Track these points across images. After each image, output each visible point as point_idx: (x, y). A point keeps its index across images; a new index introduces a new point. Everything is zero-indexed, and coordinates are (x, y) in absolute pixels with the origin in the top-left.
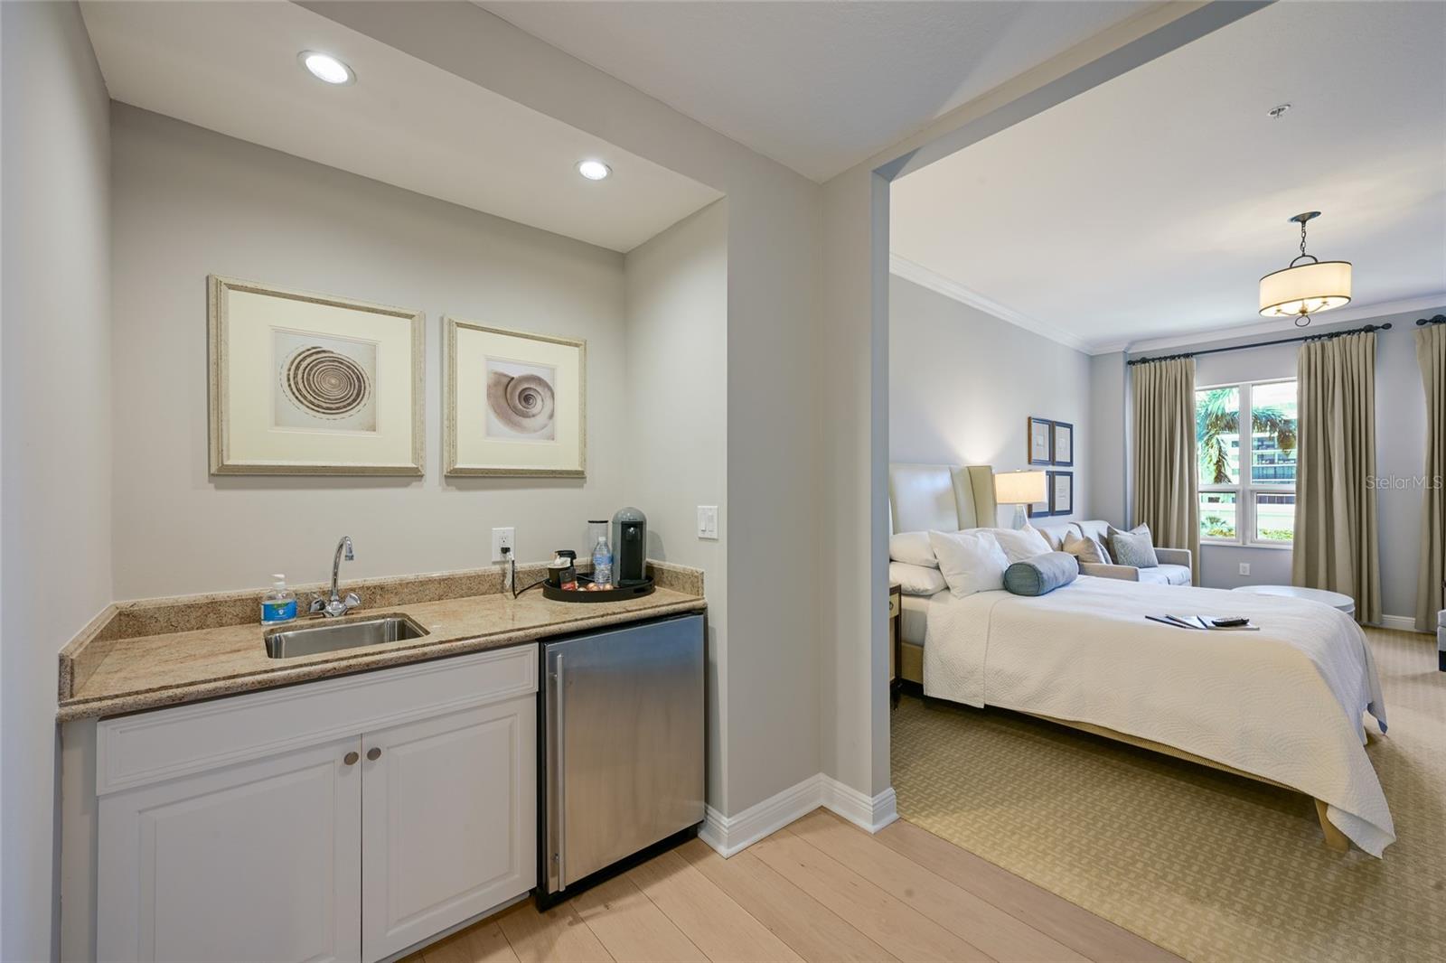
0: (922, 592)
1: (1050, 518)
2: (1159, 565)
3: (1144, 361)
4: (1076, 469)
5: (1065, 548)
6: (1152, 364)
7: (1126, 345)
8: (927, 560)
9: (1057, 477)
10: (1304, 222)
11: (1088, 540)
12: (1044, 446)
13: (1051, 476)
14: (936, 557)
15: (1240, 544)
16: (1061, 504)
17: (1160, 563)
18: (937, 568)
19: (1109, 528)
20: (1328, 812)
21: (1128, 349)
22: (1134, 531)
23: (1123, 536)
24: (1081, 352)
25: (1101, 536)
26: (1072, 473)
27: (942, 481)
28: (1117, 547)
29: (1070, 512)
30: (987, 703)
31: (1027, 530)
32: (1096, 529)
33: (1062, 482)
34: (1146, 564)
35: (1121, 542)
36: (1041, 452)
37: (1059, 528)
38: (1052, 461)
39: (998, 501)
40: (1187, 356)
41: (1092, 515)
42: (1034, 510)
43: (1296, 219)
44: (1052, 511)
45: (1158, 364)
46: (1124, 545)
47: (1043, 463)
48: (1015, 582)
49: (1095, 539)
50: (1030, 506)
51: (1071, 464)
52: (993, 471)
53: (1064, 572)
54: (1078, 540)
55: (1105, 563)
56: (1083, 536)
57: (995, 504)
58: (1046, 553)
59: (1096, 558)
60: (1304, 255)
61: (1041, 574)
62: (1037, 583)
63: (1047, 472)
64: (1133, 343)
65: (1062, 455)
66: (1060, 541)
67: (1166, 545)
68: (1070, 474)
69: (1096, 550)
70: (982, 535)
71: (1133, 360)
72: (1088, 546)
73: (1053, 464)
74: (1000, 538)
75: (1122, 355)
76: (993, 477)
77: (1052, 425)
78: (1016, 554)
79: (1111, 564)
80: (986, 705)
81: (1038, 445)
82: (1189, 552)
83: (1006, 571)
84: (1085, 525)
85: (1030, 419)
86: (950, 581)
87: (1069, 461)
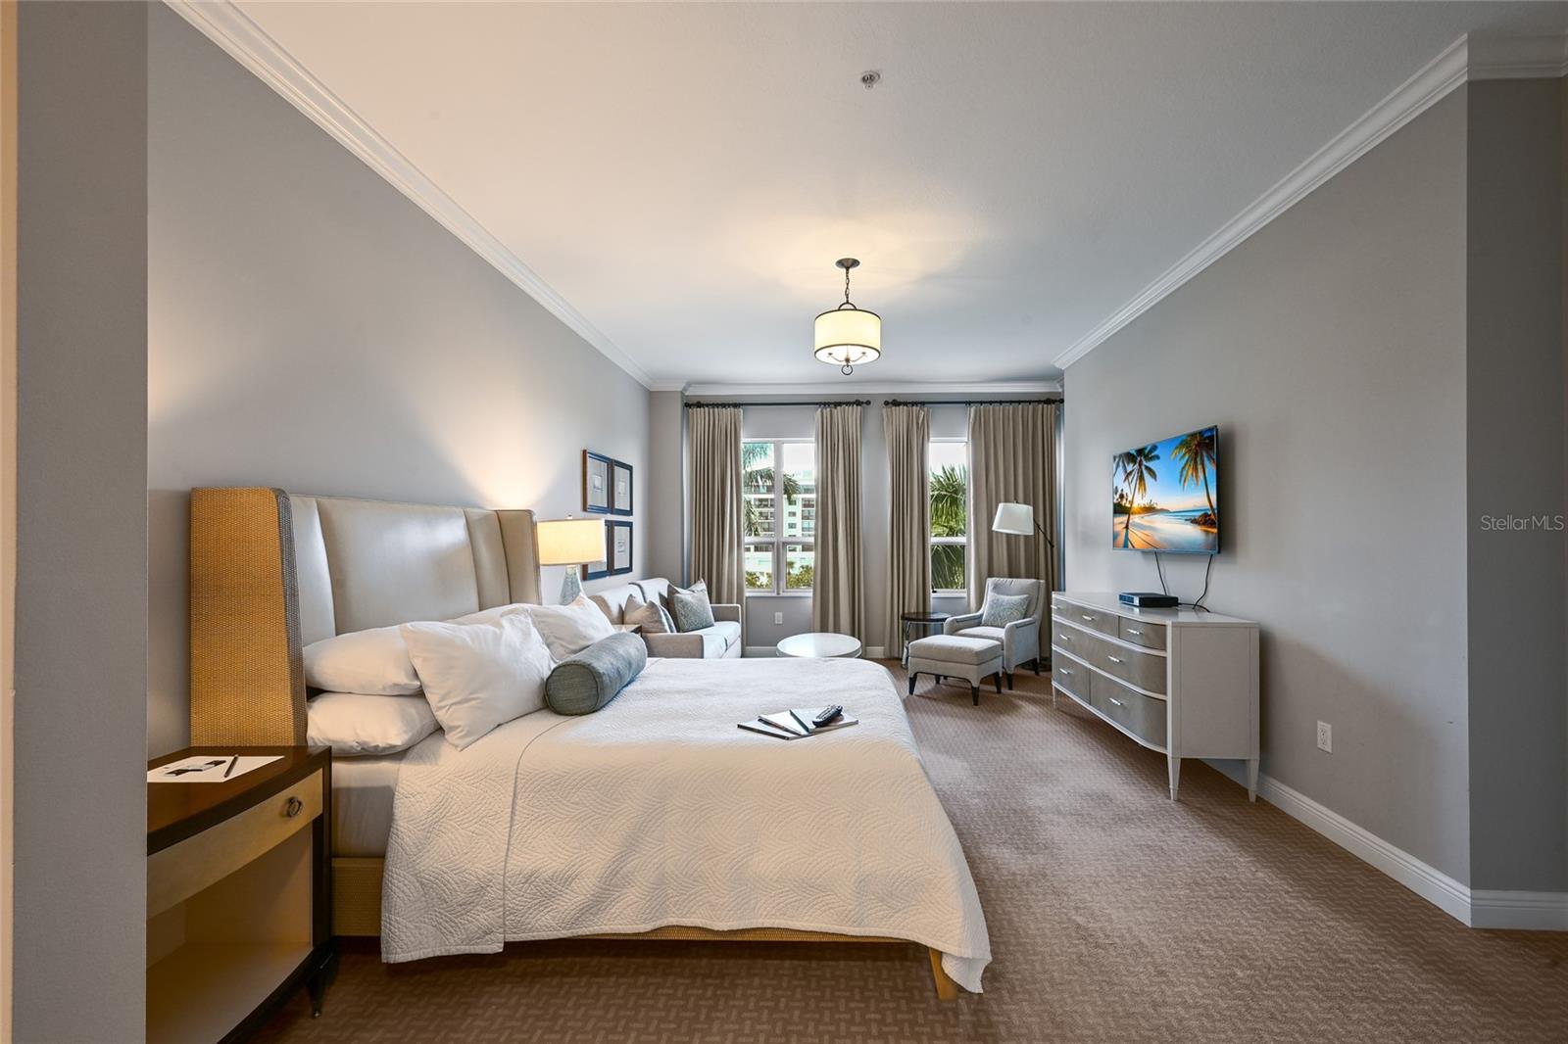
0: (385, 749)
1: (608, 579)
2: (717, 624)
3: (699, 405)
4: (636, 519)
5: (627, 618)
6: (706, 409)
7: (683, 385)
8: (396, 685)
9: (616, 528)
10: (847, 269)
11: (652, 605)
12: (601, 489)
13: (610, 525)
14: (416, 675)
15: (775, 595)
16: (620, 562)
17: (716, 620)
18: (420, 694)
19: (669, 586)
20: (943, 960)
21: (685, 389)
22: (693, 588)
23: (684, 594)
24: (642, 386)
25: (661, 596)
26: (631, 523)
27: (451, 533)
28: (678, 607)
29: (629, 569)
30: (511, 938)
31: (581, 604)
32: (656, 588)
33: (621, 533)
34: (704, 624)
35: (682, 601)
36: (599, 498)
37: (618, 592)
38: (611, 508)
39: (541, 562)
40: (736, 405)
41: (650, 573)
42: (590, 570)
43: (841, 263)
44: (611, 570)
45: (711, 410)
46: (685, 604)
47: (602, 510)
48: (562, 695)
49: (657, 602)
50: (585, 567)
51: (630, 513)
52: (535, 518)
53: (630, 664)
54: (641, 606)
55: (669, 633)
56: (645, 602)
57: (537, 567)
58: (606, 635)
59: (660, 627)
60: (848, 302)
61: (600, 675)
62: (594, 692)
63: (606, 521)
64: (690, 384)
65: (621, 503)
66: (620, 607)
67: (719, 601)
68: (630, 525)
69: (661, 617)
70: (511, 622)
71: (690, 403)
72: (652, 613)
73: (612, 513)
74: (542, 623)
75: (679, 395)
76: (534, 526)
77: (612, 464)
78: (564, 643)
79: (676, 633)
80: (507, 945)
81: (595, 487)
82: (739, 606)
83: (548, 679)
84: (643, 583)
85: (585, 452)
86: (442, 716)
87: (628, 509)
